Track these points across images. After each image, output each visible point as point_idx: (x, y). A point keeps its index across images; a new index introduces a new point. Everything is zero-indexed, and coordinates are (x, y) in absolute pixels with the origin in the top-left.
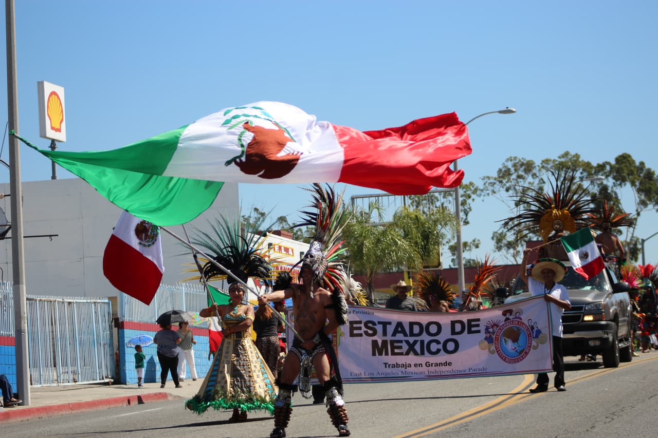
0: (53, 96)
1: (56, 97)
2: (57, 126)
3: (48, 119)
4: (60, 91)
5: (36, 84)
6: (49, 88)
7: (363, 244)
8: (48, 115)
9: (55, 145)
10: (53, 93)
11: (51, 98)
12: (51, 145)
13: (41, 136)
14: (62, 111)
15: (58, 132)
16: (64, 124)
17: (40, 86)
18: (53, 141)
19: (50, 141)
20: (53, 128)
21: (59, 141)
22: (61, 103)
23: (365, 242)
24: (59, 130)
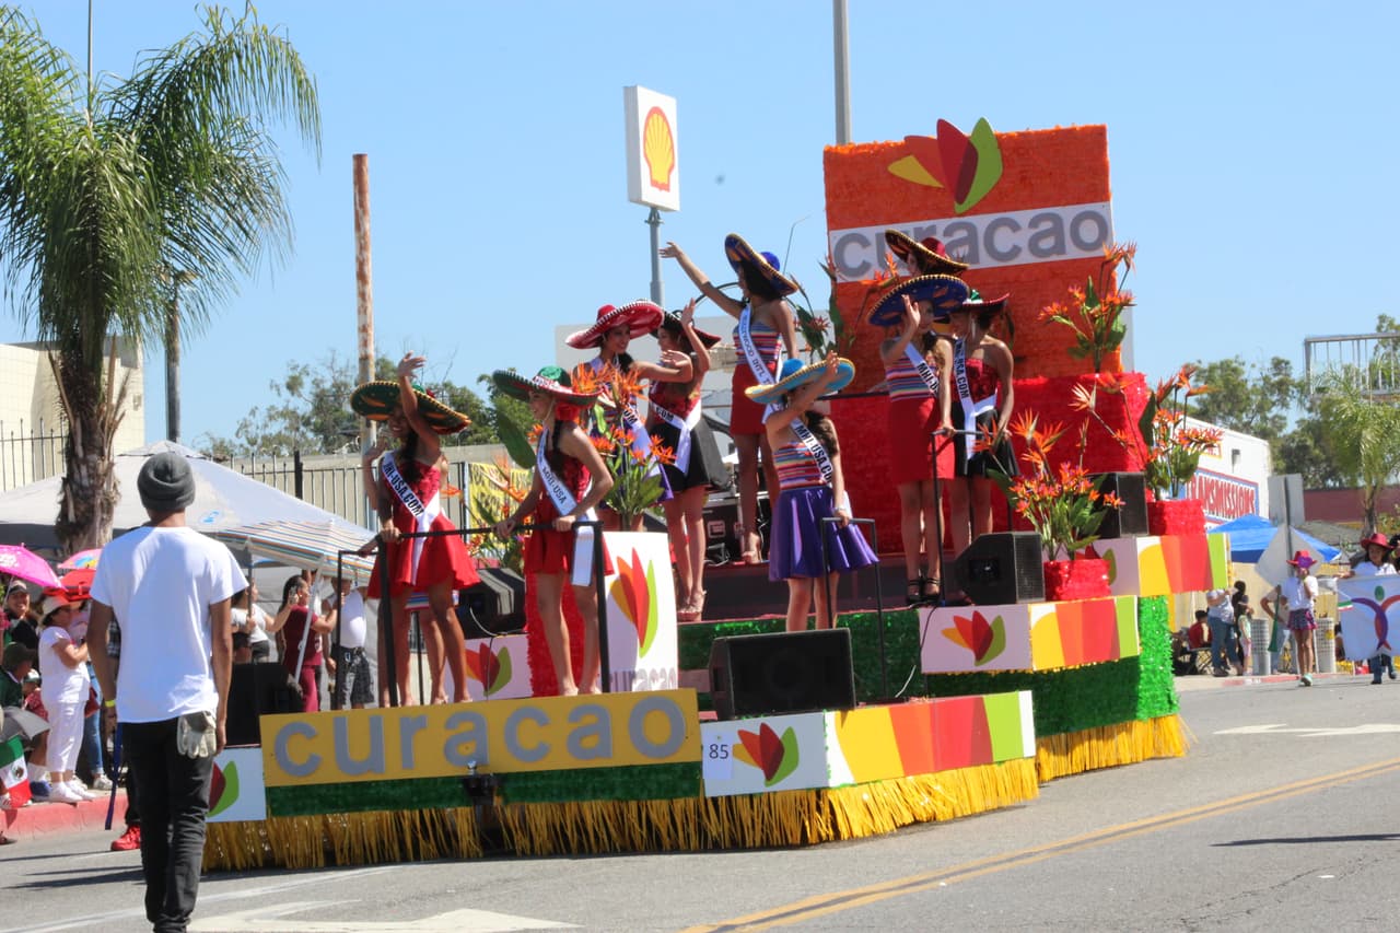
0: (655, 116)
1: (661, 119)
2: (662, 179)
3: (646, 165)
4: (669, 106)
5: (622, 92)
6: (647, 99)
7: (1360, 435)
8: (646, 156)
9: (659, 218)
10: (656, 111)
11: (651, 122)
12: (650, 218)
13: (631, 201)
14: (672, 147)
15: (664, 192)
16: (675, 176)
17: (630, 95)
18: (654, 210)
19: (649, 210)
20: (654, 183)
21: (667, 210)
22: (669, 132)
23: (1364, 432)
24: (665, 187)
